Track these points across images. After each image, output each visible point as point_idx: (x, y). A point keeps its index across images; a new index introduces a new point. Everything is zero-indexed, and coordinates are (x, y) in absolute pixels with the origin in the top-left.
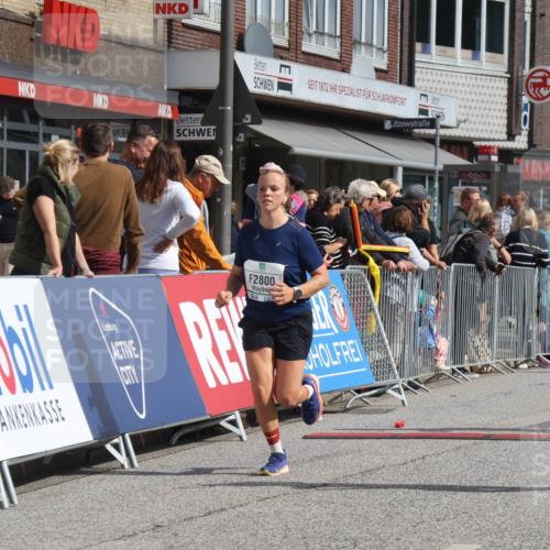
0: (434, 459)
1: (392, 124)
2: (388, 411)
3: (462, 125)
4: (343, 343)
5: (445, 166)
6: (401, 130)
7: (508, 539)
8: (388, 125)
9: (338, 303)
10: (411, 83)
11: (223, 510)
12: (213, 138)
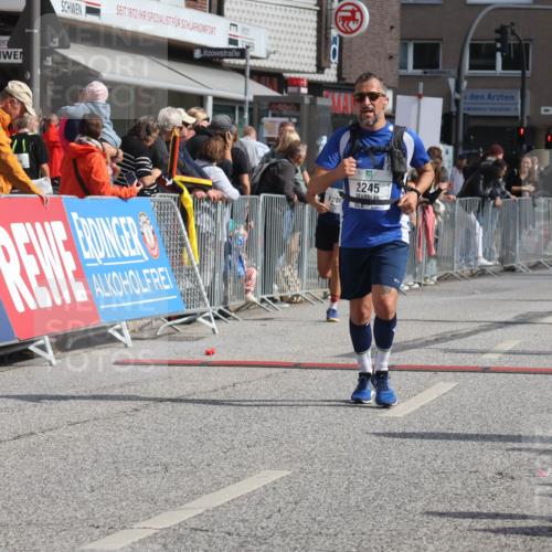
0: (244, 387)
1: (202, 52)
2: (198, 339)
3: (272, 56)
4: (153, 270)
5: (255, 97)
6: (211, 59)
7: (318, 466)
8: (197, 54)
9: (148, 230)
10: (220, 12)
11: (32, 434)
12: (20, 61)
